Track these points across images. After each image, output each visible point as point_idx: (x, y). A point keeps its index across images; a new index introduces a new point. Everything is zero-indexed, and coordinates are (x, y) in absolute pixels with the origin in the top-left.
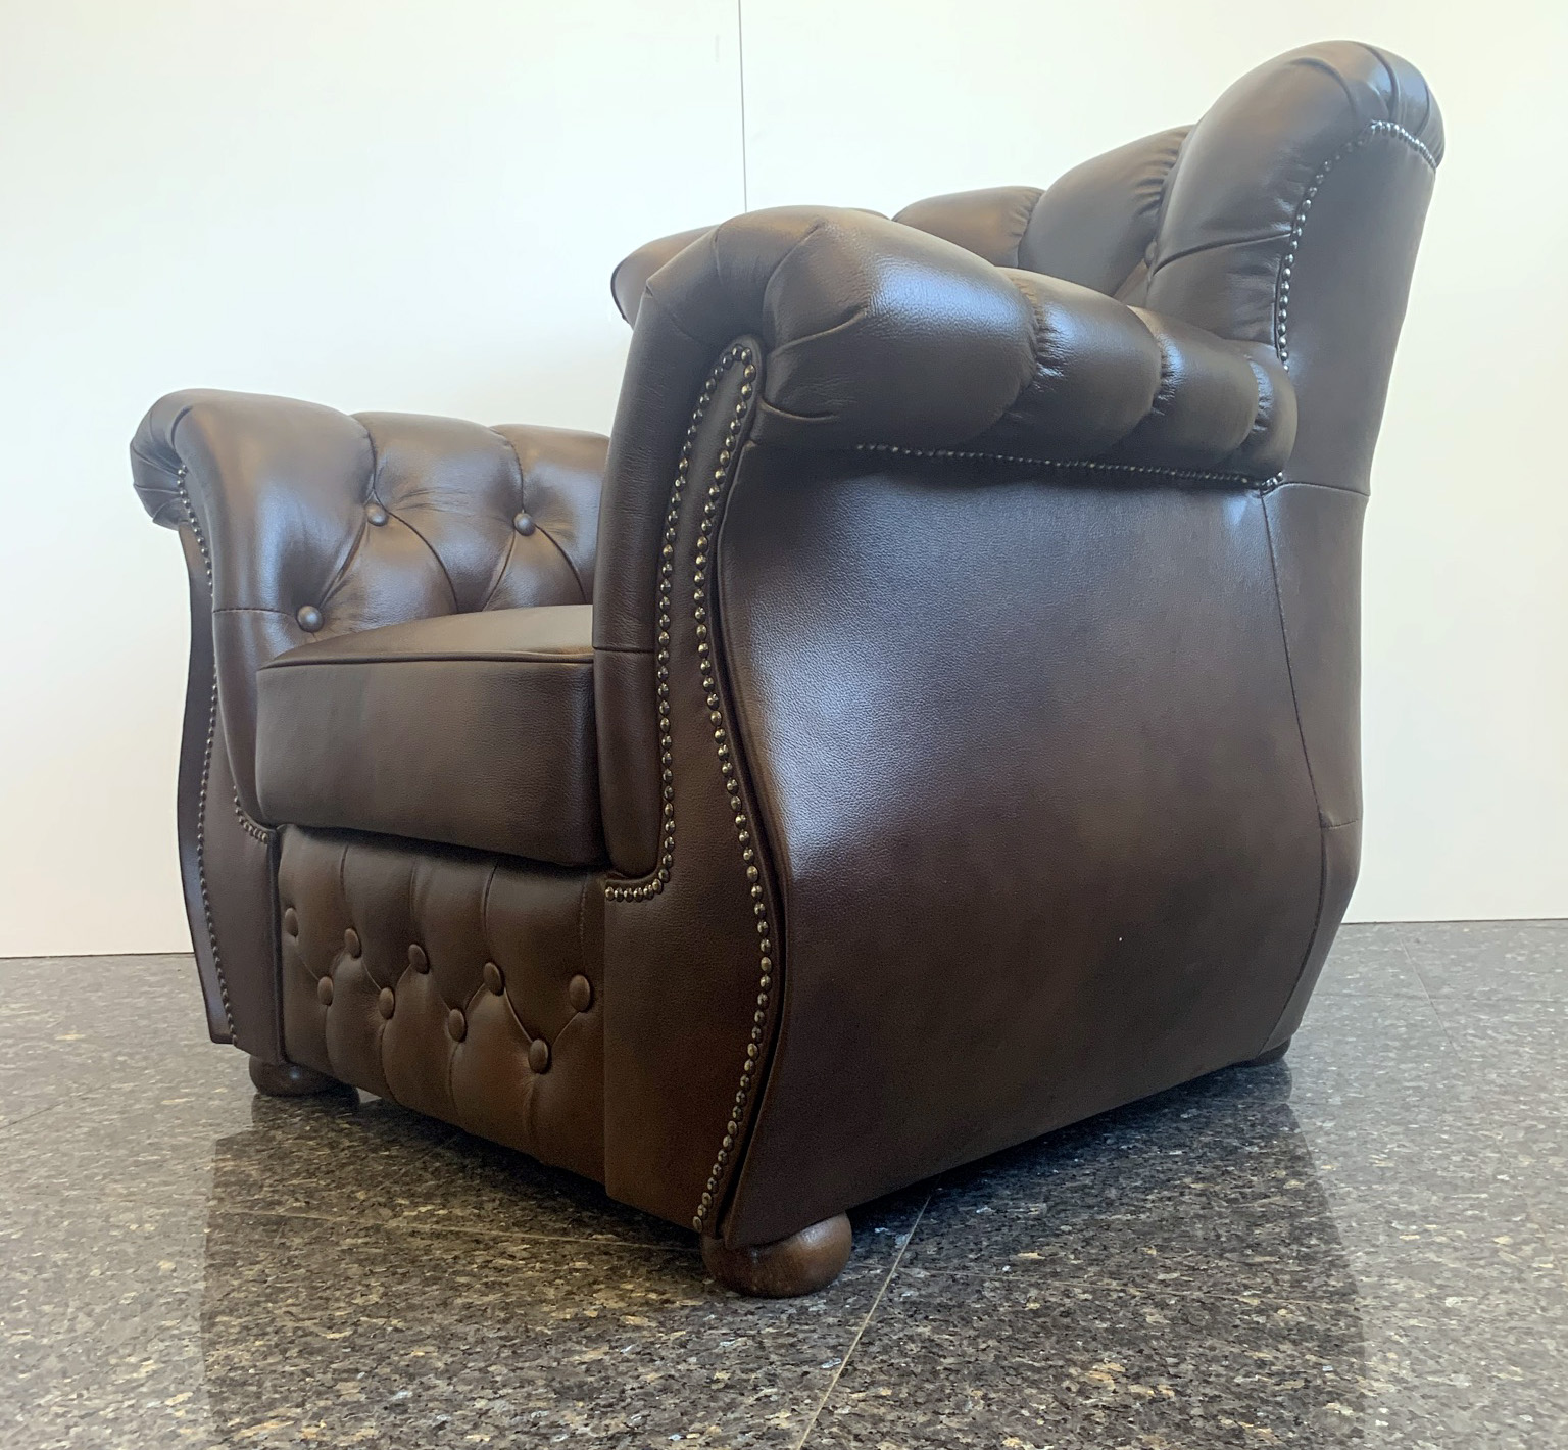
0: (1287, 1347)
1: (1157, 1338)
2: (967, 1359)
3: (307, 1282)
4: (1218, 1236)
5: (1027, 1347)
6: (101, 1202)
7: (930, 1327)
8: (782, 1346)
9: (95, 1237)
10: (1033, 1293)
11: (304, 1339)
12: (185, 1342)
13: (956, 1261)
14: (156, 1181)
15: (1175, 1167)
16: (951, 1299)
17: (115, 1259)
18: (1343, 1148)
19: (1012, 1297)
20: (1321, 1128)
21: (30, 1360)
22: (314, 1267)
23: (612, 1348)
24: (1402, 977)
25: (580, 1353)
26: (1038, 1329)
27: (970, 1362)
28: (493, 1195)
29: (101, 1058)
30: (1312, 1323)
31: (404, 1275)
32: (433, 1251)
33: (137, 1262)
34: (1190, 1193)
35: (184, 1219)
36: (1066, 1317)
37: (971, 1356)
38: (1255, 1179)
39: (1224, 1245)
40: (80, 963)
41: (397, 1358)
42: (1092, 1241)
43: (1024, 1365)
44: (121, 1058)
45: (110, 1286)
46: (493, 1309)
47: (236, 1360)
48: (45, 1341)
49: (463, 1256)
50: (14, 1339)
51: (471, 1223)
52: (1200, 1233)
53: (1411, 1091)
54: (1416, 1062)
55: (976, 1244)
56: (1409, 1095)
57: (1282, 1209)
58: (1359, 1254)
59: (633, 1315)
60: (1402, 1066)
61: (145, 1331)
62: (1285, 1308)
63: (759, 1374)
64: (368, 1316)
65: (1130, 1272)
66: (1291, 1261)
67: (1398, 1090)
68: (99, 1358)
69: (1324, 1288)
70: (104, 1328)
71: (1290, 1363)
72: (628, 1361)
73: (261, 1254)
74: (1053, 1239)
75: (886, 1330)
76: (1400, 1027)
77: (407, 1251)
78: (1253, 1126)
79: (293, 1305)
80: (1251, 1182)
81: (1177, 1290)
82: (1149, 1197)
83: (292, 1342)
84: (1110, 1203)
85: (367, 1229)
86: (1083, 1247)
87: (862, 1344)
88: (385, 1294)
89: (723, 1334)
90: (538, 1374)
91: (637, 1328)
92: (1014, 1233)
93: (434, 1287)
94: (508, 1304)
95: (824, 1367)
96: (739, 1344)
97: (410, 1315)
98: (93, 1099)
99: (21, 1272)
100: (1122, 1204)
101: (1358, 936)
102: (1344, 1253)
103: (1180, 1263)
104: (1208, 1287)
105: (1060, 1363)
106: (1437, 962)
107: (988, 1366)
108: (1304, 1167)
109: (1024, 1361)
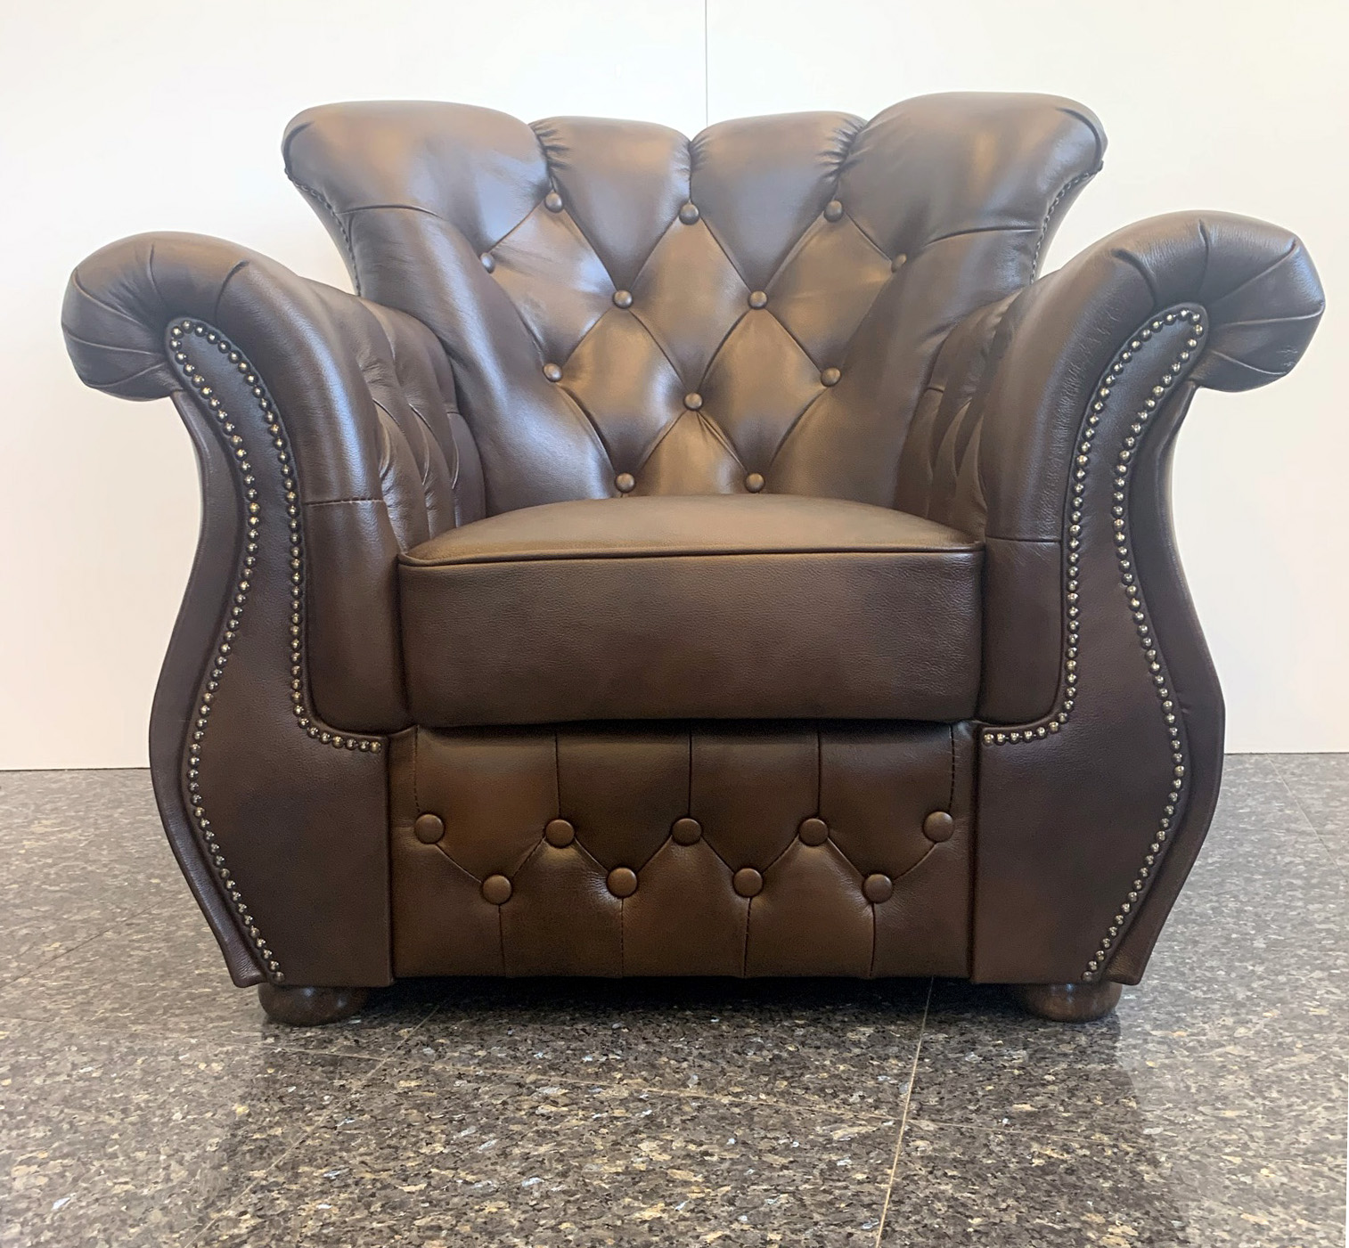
0: (1277, 1210)
1: (1159, 1199)
2: (992, 1220)
3: (374, 1129)
4: (1188, 1088)
5: (1043, 1207)
6: (167, 1039)
7: (951, 1185)
8: (821, 1204)
9: (169, 1076)
10: (1035, 1147)
11: (383, 1192)
12: (275, 1195)
13: (958, 1113)
14: (213, 1015)
15: (1132, 1012)
16: (963, 1154)
17: (192, 1101)
18: (1281, 995)
19: (1017, 1152)
20: (1253, 971)
21: (137, 1212)
22: (376, 1112)
23: (667, 1204)
24: (1288, 812)
25: (642, 1209)
26: (1049, 1188)
27: (995, 1224)
28: (524, 1035)
29: (137, 881)
30: (1293, 1184)
31: (460, 1121)
32: (483, 1096)
33: (214, 1104)
34: (1153, 1041)
35: (247, 1058)
36: (1071, 1174)
37: (995, 1217)
38: (1206, 1026)
39: (1196, 1097)
40: (96, 777)
41: (473, 1214)
42: (1076, 1092)
43: (1043, 1227)
44: (154, 881)
45: (194, 1130)
46: (550, 1163)
47: (326, 1215)
48: (146, 1192)
49: (509, 1101)
50: (118, 1189)
51: (510, 1065)
52: (1171, 1084)
53: (1323, 934)
54: (1321, 903)
55: (972, 1094)
56: (1324, 938)
57: (1238, 1059)
58: (1319, 1109)
59: (679, 1169)
60: (1310, 907)
61: (236, 1180)
62: (1267, 1167)
63: (808, 1234)
64: (437, 1167)
65: (1117, 1125)
66: (1260, 1116)
67: (1313, 932)
68: (200, 1211)
69: (1296, 1146)
70: (197, 1177)
71: (1284, 1228)
72: (685, 1219)
73: (326, 1098)
74: (1042, 1090)
75: (912, 1187)
76: (1299, 864)
77: (458, 1096)
78: (1192, 969)
79: (366, 1154)
80: (1203, 1030)
81: (1164, 1146)
82: (1117, 1045)
83: (373, 1195)
84: (1083, 1052)
85: (417, 1070)
86: (1069, 1098)
87: (894, 1202)
88: (447, 1143)
89: (766, 1190)
90: (606, 1233)
91: (686, 1183)
92: (1005, 1082)
93: (491, 1135)
94: (561, 1154)
95: (864, 1227)
96: (783, 1201)
97: (476, 1166)
98: (139, 924)
99: (110, 1114)
100: (1094, 1052)
101: (1240, 767)
102: (1305, 1107)
103: (1160, 1117)
104: (1191, 1143)
105: (1077, 1225)
106: (1316, 796)
107: (1013, 1228)
108: (1247, 1014)
109: (1044, 1222)
